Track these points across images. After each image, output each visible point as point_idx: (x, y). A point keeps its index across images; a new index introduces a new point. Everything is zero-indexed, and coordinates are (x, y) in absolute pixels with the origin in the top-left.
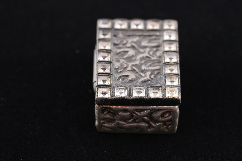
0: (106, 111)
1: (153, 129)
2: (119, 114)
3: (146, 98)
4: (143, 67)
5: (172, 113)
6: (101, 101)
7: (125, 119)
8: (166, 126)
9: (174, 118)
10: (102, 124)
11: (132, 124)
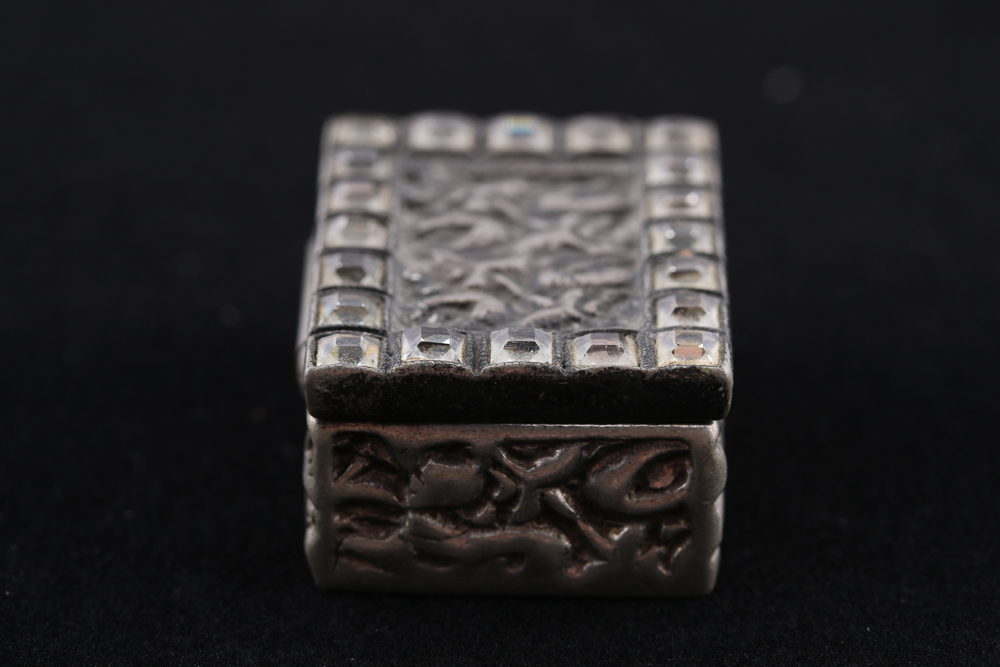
0: (357, 458)
1: (596, 563)
2: (423, 470)
3: (559, 372)
4: (547, 278)
5: (692, 465)
6: (330, 387)
7: (453, 506)
8: (659, 545)
9: (703, 493)
10: (339, 539)
11: (488, 535)
